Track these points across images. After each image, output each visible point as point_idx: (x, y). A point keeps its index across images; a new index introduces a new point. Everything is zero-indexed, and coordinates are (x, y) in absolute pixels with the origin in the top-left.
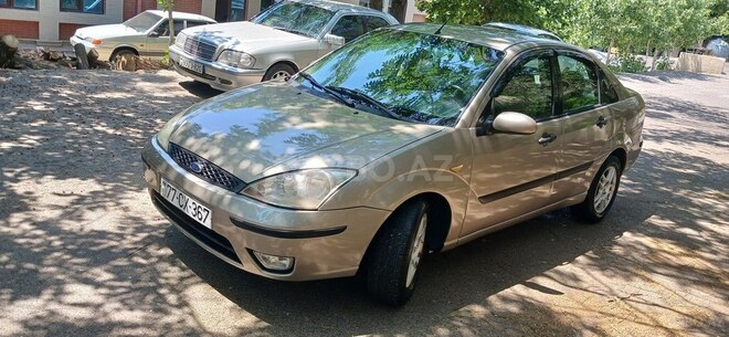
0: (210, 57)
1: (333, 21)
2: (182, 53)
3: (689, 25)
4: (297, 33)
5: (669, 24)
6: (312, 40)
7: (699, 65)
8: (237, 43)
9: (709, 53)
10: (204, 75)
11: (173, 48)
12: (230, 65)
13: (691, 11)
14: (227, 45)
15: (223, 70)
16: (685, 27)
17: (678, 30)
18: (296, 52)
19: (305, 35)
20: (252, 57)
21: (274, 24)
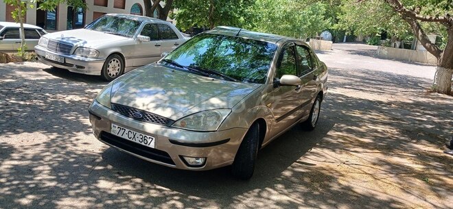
0: (69, 52)
1: (141, 27)
2: (46, 50)
3: (314, 24)
4: (120, 35)
5: (305, 24)
6: (130, 39)
7: (320, 45)
8: (86, 42)
9: (322, 39)
10: (65, 64)
11: (37, 47)
12: (82, 56)
13: (315, 16)
14: (79, 44)
15: (79, 60)
16: (312, 25)
17: (309, 26)
18: (122, 47)
19: (125, 36)
20: (98, 51)
21: (103, 30)
